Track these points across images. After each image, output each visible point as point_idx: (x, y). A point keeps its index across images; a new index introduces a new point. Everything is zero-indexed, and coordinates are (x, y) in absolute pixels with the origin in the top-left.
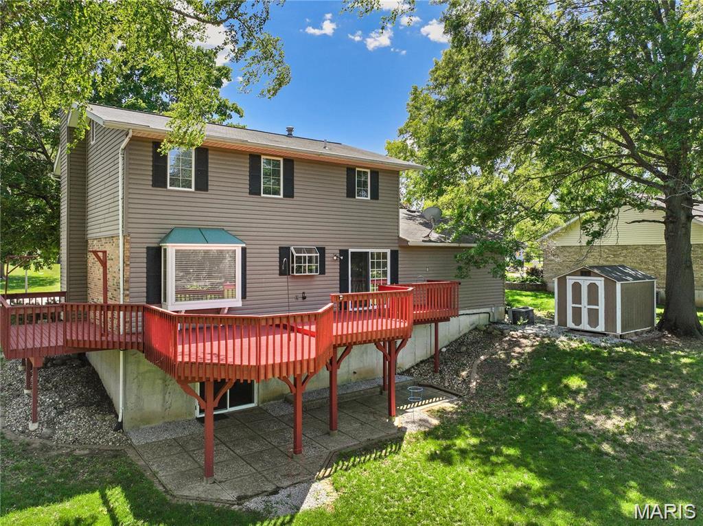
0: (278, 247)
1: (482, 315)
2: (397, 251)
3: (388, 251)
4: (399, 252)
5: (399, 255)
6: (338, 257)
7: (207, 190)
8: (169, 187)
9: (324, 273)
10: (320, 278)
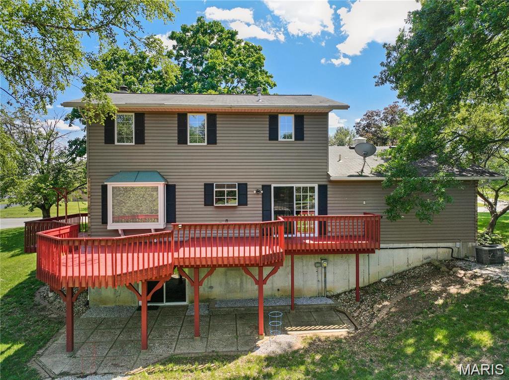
0: (203, 184)
1: (440, 250)
2: (327, 185)
3: (316, 186)
4: (328, 186)
5: (328, 189)
6: (258, 191)
7: (144, 143)
8: (116, 143)
9: (246, 204)
10: (242, 208)
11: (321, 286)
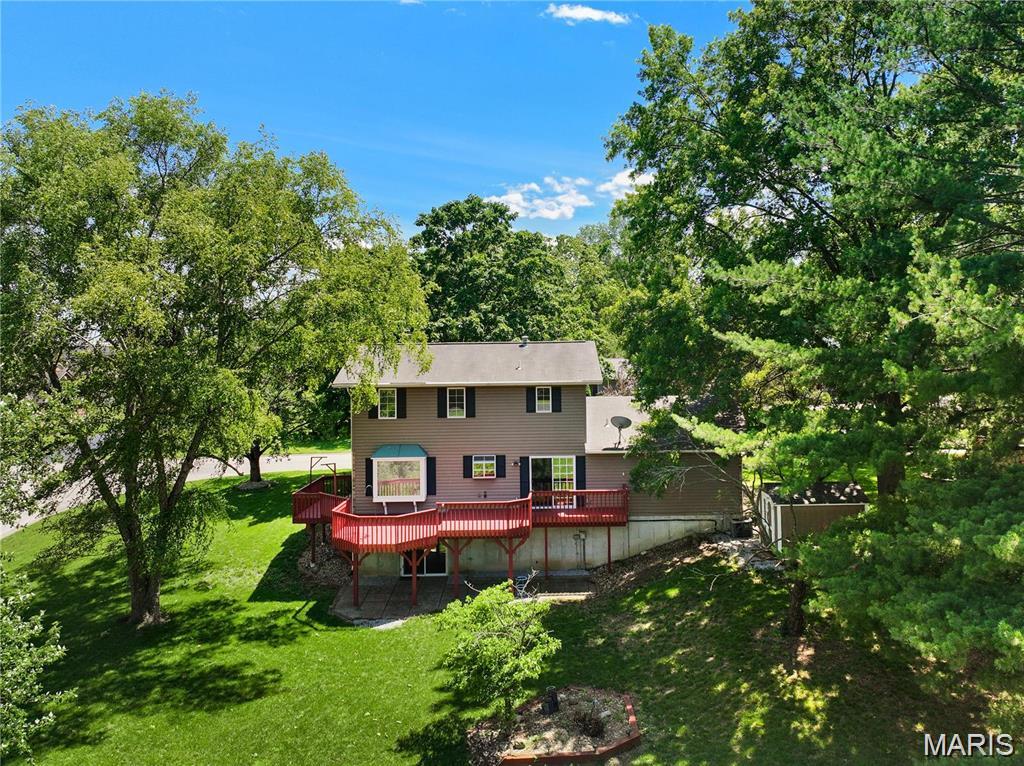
0: (462, 456)
1: (704, 523)
2: (584, 458)
3: (574, 458)
4: (585, 460)
5: (586, 463)
6: (516, 463)
7: (405, 417)
8: (379, 418)
9: (504, 476)
10: (501, 480)
11: (580, 558)
